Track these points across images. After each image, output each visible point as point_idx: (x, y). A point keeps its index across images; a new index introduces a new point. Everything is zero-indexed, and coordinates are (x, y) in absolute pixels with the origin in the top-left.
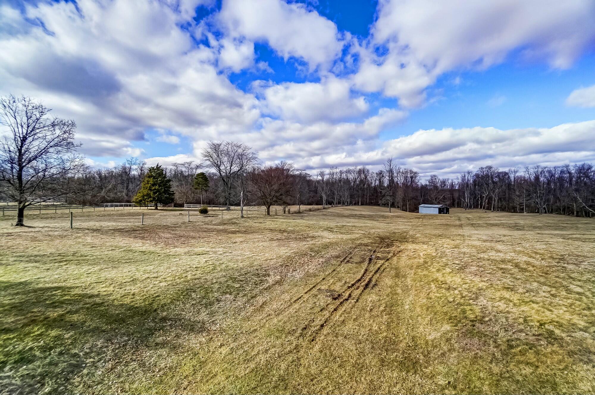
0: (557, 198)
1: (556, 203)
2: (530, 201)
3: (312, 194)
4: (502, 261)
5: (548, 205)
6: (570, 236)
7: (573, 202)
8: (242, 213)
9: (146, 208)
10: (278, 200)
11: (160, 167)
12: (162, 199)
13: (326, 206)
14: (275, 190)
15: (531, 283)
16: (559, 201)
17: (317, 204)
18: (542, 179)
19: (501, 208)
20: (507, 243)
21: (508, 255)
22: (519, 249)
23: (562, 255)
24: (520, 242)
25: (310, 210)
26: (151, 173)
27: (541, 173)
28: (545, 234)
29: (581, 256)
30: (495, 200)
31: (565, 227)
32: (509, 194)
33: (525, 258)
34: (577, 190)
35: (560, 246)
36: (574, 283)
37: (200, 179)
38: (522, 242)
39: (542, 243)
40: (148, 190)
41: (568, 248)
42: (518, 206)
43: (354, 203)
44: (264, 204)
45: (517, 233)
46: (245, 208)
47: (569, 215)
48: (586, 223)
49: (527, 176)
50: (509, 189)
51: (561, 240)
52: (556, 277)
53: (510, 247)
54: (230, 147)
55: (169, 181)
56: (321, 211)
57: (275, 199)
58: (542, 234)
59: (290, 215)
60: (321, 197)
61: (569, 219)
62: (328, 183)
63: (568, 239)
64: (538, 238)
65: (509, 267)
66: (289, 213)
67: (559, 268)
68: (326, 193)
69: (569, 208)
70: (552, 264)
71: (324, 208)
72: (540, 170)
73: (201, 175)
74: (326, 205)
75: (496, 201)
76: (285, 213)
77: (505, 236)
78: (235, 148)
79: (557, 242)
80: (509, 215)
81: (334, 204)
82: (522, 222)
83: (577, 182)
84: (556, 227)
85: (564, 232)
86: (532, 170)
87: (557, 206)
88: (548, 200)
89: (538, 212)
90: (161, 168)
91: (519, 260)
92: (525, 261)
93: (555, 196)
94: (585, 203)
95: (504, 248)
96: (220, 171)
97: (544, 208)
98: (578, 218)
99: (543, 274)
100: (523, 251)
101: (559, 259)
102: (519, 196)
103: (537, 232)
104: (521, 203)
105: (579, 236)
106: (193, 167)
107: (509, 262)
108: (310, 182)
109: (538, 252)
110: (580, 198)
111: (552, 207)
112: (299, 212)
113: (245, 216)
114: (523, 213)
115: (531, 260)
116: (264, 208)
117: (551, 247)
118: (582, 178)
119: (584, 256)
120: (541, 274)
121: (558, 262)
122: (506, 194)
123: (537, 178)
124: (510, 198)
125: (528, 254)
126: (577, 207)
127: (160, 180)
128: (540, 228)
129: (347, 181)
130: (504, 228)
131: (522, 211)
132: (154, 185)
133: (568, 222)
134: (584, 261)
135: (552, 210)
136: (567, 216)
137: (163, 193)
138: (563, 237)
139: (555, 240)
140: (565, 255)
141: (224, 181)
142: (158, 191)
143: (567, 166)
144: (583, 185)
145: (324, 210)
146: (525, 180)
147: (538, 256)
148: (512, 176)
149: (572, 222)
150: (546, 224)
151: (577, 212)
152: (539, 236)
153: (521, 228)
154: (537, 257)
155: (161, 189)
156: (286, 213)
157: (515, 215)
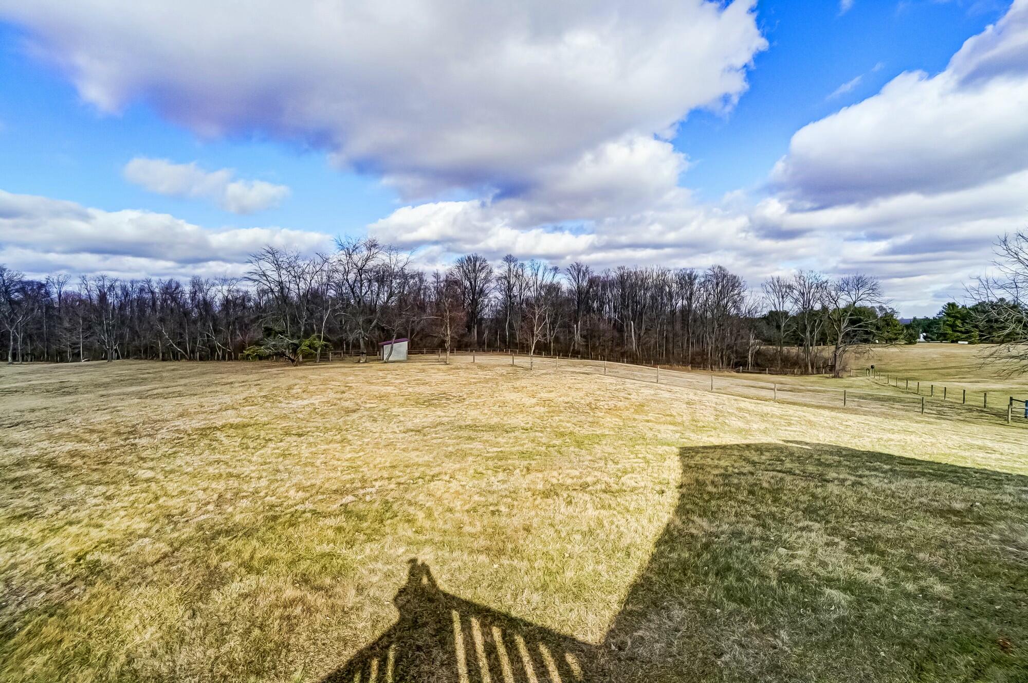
0: (135, 334)
1: (134, 340)
2: (91, 339)
4: (18, 464)
5: (121, 344)
6: (150, 393)
7: (157, 339)
15: (73, 490)
16: (139, 337)
18: (110, 299)
19: (32, 354)
20: (36, 425)
21: (35, 448)
22: (59, 430)
23: (133, 426)
24: (64, 418)
27: (109, 289)
28: (113, 395)
29: (159, 421)
30: (15, 340)
31: (146, 379)
32: (49, 327)
33: (70, 446)
34: (162, 320)
35: (133, 412)
36: (145, 465)
38: (67, 417)
39: (105, 411)
41: (143, 413)
42: (69, 350)
45: (60, 402)
47: (152, 359)
48: (173, 370)
49: (84, 293)
50: (50, 317)
51: (137, 401)
52: (120, 464)
53: (43, 431)
58: (109, 395)
61: (151, 365)
63: (146, 397)
64: (99, 404)
65: (34, 471)
67: (126, 448)
69: (152, 347)
70: (117, 445)
72: (107, 284)
75: (20, 340)
77: (33, 410)
79: (130, 406)
80: (49, 368)
82: (74, 379)
83: (162, 307)
84: (133, 381)
85: (143, 388)
86: (94, 282)
87: (136, 346)
88: (122, 337)
89: (105, 359)
91: (57, 453)
92: (69, 452)
93: (132, 329)
94: (172, 340)
95: (28, 435)
97: (116, 350)
98: (164, 363)
99: (99, 467)
100: (69, 434)
101: (129, 432)
102: (70, 330)
103: (100, 393)
104: (74, 344)
105: (160, 391)
107: (34, 461)
109: (95, 428)
110: (166, 332)
111: (128, 347)
114: (80, 361)
115: (80, 446)
117: (119, 416)
118: (169, 302)
119: (163, 421)
120: (95, 467)
121: (126, 439)
122: (42, 326)
123: (103, 297)
124: (51, 334)
125: (76, 436)
126: (163, 345)
128: (106, 385)
130: (36, 394)
131: (76, 357)
133: (151, 371)
134: (162, 428)
135: (128, 352)
136: (150, 361)
138: (140, 395)
139: (126, 403)
140: (138, 424)
143: (149, 282)
144: (169, 312)
146: (81, 301)
147: (95, 436)
148: (54, 292)
149: (155, 370)
150: (117, 378)
151: (163, 354)
152: (102, 400)
153: (71, 390)
154: (92, 438)
157: (62, 367)
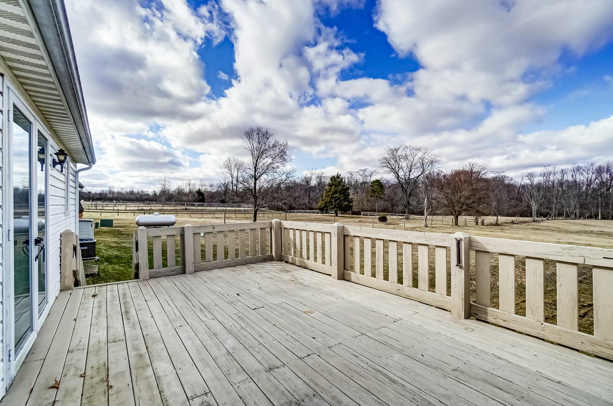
3: (513, 203)
8: (426, 222)
9: (328, 214)
10: (469, 209)
11: (340, 175)
12: (342, 206)
13: (536, 219)
14: (465, 197)
17: (521, 216)
25: (513, 223)
26: (332, 181)
37: (376, 187)
40: (331, 198)
43: (587, 215)
44: (452, 214)
46: (429, 217)
54: (408, 150)
55: (348, 189)
56: (530, 224)
57: (465, 207)
59: (484, 227)
60: (528, 207)
62: (539, 187)
66: (483, 224)
68: (537, 201)
71: (534, 221)
73: (376, 183)
74: (537, 217)
76: (477, 224)
78: (414, 151)
81: (550, 216)
90: (341, 177)
96: (398, 177)
106: (368, 174)
108: (510, 187)
112: (497, 224)
113: (429, 226)
116: (451, 218)
127: (340, 188)
129: (575, 184)
132: (335, 193)
137: (343, 200)
141: (403, 187)
142: (339, 199)
145: (534, 223)
155: (342, 197)
156: (479, 224)
